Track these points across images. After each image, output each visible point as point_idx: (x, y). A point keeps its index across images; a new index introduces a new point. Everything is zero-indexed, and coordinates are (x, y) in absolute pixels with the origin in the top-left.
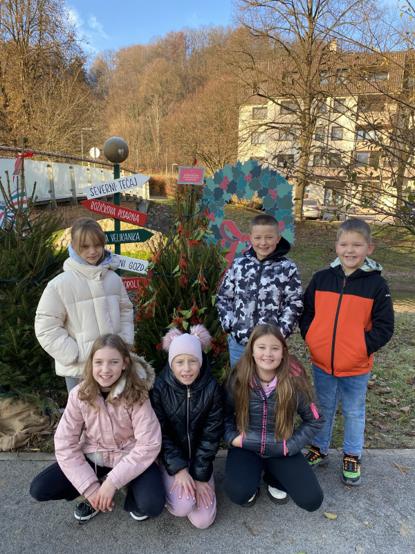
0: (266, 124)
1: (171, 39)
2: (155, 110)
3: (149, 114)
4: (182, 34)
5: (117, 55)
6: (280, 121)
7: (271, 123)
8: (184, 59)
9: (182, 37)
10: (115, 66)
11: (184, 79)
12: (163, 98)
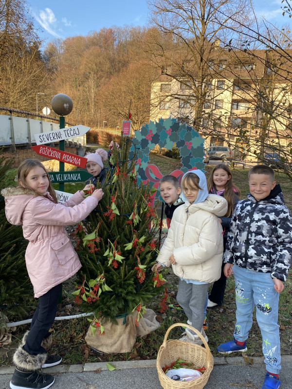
0: (171, 96)
1: (103, 33)
2: (91, 83)
3: (86, 86)
4: (111, 30)
5: (64, 43)
6: (181, 93)
7: (175, 95)
8: (113, 48)
9: (111, 32)
10: (63, 50)
11: (112, 61)
12: (97, 75)
